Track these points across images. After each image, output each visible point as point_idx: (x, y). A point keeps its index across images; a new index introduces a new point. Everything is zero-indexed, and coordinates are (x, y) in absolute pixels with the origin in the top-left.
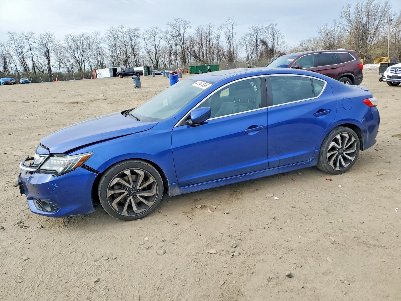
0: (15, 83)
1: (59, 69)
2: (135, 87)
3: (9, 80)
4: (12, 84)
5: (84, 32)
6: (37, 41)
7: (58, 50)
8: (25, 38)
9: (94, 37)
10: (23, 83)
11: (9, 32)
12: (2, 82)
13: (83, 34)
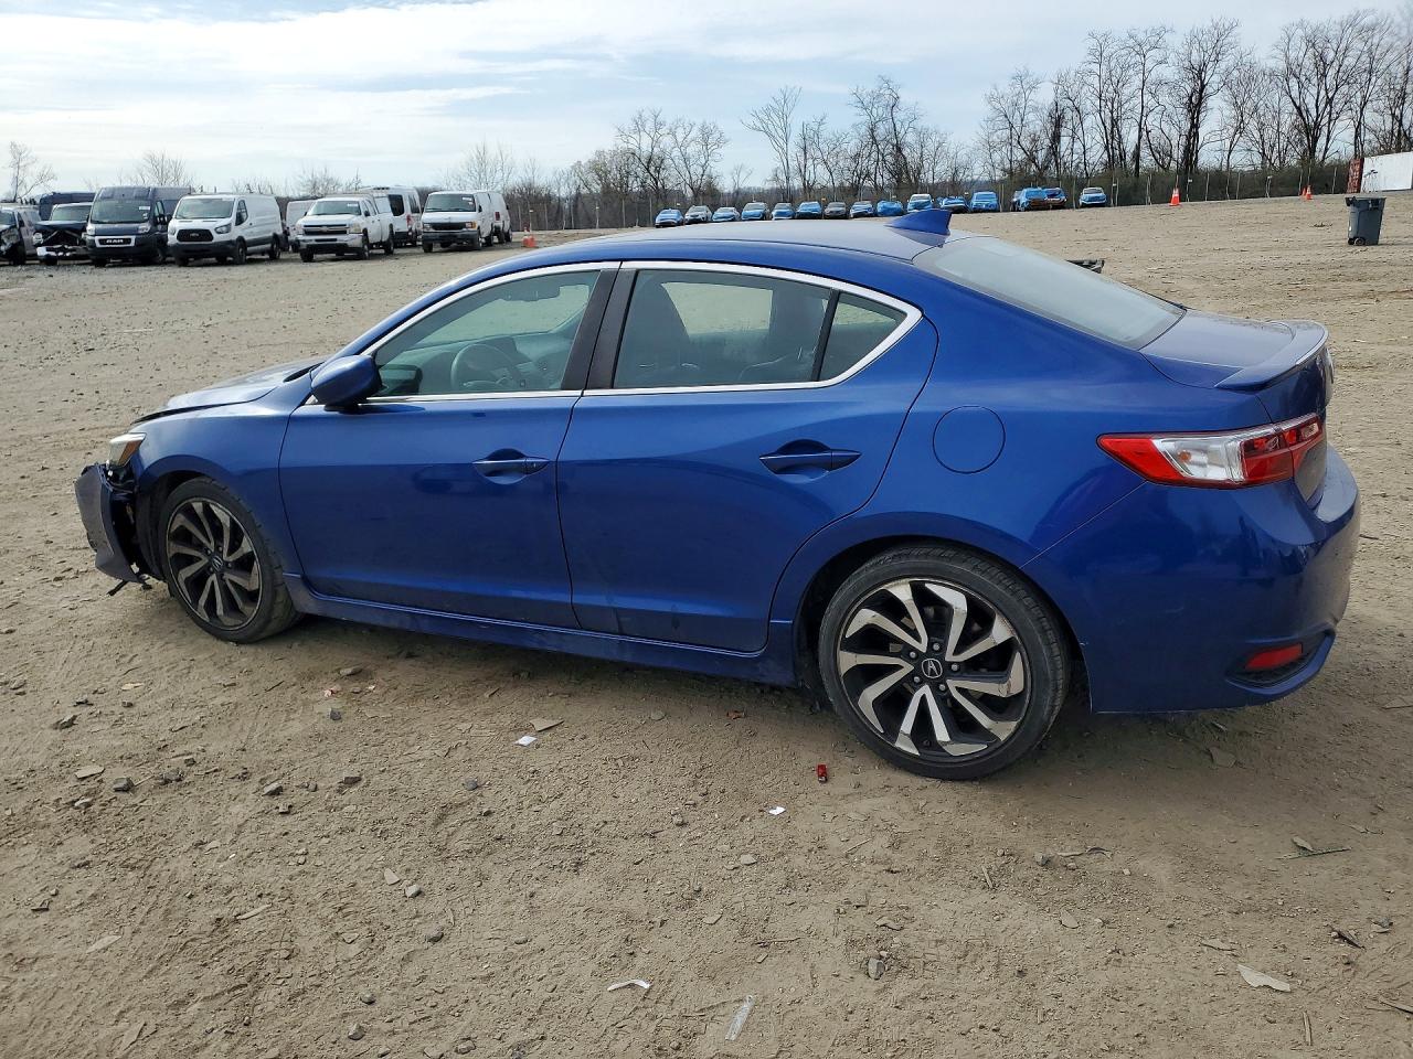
0: (1060, 206)
1: (1226, 154)
2: (1351, 242)
3: (1042, 193)
4: (1048, 209)
5: (1361, 10)
6: (1172, 58)
7: (1244, 83)
8: (1137, 48)
9: (1398, 26)
10: (1084, 206)
11: (1092, 35)
12: (1023, 200)
13: (1358, 14)
